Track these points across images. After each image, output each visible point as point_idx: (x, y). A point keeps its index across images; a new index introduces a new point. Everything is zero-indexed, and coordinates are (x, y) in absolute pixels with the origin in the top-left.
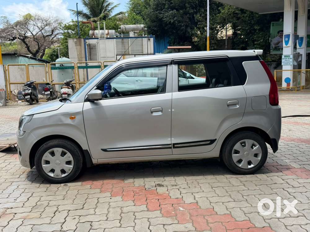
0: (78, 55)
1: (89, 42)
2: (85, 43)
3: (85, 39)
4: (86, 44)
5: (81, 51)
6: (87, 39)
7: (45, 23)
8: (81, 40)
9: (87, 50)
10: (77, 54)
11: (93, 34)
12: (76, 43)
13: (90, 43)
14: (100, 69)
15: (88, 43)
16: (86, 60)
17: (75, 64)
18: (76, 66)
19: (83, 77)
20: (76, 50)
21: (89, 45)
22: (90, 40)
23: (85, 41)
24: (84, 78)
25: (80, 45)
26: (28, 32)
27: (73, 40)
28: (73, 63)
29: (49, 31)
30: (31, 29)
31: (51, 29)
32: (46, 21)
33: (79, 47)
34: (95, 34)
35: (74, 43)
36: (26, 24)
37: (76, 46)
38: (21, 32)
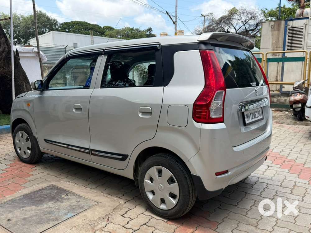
0: (273, 44)
1: (292, 24)
2: (286, 25)
3: (286, 21)
4: (288, 27)
5: (278, 39)
6: (291, 20)
7: (250, 16)
8: (281, 23)
9: (287, 36)
10: (272, 42)
11: (302, 14)
12: (273, 27)
13: (294, 26)
14: (303, 62)
15: (290, 26)
16: (284, 50)
17: (263, 55)
18: (265, 59)
19: (275, 75)
20: (271, 37)
21: (293, 29)
22: (295, 22)
23: (286, 23)
24: (277, 77)
25: (279, 30)
26: (231, 27)
27: (270, 24)
28: (261, 53)
29: (253, 25)
30: (235, 24)
31: (255, 23)
32: (251, 14)
33: (276, 33)
34: (304, 13)
35: (270, 27)
36: (230, 18)
37: (271, 31)
38: (224, 27)
